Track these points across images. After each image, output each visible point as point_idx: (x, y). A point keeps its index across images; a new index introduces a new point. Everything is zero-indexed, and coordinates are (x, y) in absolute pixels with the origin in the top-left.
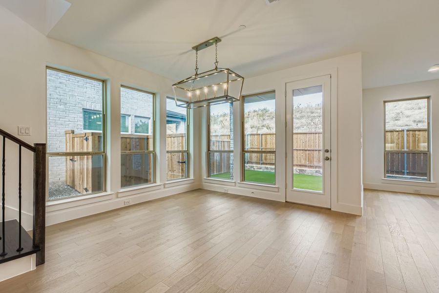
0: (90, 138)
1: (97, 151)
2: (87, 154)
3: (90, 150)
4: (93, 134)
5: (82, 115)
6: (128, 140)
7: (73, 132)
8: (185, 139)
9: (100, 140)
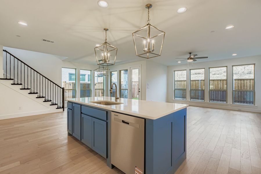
0: (72, 84)
1: (73, 89)
2: (71, 90)
3: (72, 88)
4: (72, 83)
5: (68, 75)
6: (84, 85)
7: (66, 82)
8: (103, 85)
9: (74, 85)
